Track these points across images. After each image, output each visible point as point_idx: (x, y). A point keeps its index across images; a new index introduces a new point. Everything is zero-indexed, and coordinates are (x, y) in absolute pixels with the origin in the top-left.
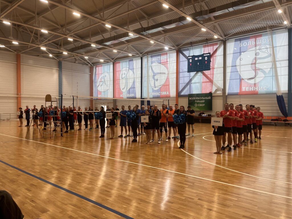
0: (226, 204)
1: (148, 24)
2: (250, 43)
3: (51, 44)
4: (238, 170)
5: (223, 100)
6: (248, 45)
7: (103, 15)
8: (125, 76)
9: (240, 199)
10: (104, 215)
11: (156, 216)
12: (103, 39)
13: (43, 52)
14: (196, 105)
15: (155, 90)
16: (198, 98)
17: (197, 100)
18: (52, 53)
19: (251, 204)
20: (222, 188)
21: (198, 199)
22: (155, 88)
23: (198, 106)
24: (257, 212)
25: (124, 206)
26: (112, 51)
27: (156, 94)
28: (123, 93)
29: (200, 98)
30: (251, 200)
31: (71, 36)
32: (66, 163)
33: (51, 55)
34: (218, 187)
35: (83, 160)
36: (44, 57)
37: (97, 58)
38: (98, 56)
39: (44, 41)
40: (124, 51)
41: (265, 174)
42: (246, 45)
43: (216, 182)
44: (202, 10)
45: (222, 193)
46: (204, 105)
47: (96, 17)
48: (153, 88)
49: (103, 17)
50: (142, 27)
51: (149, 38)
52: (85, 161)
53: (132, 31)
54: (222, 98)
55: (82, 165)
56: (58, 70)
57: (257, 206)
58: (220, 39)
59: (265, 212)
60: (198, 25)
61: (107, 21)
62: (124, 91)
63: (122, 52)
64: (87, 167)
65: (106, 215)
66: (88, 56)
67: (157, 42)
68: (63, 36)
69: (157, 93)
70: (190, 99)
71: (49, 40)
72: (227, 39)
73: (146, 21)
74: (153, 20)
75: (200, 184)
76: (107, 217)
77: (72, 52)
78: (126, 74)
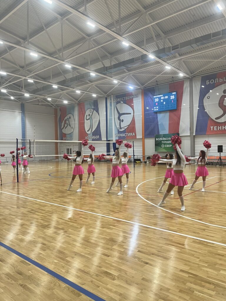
0: (167, 256)
1: (111, 63)
2: (217, 80)
3: (12, 86)
4: (191, 216)
5: (191, 140)
6: (215, 82)
7: (63, 55)
8: (90, 117)
9: (183, 249)
10: (29, 272)
11: (86, 271)
12: (65, 80)
13: (4, 94)
14: (163, 146)
15: (121, 131)
16: (165, 139)
17: (164, 141)
18: (13, 96)
19: (194, 255)
20: (168, 238)
21: (138, 250)
22: (121, 129)
23: (165, 146)
24: (197, 265)
25: (56, 261)
26: (74, 92)
27: (121, 135)
28: (89, 135)
29: (167, 139)
30: (195, 251)
31: (31, 77)
32: (11, 212)
33: (12, 98)
34: (163, 237)
35: (31, 208)
36: (5, 99)
37: (60, 99)
38: (61, 98)
39: (5, 82)
40: (88, 92)
41: (219, 221)
42: (213, 82)
43: (163, 231)
44: (165, 47)
45: (166, 243)
46: (171, 145)
47: (55, 58)
48: (118, 129)
49: (63, 57)
50: (104, 66)
51: (112, 77)
52: (32, 210)
53: (93, 71)
54: (189, 138)
55: (27, 214)
56: (21, 113)
57: (199, 258)
58: (186, 77)
59: (207, 265)
60: (161, 63)
61: (67, 61)
62: (89, 132)
63: (86, 92)
64: (32, 216)
65: (31, 272)
66: (51, 97)
67: (121, 82)
68: (22, 77)
69: (123, 134)
70: (157, 139)
71: (10, 82)
72: (194, 76)
73: (109, 60)
74: (116, 59)
75: (146, 233)
76: (32, 275)
77: (34, 94)
78: (91, 115)
